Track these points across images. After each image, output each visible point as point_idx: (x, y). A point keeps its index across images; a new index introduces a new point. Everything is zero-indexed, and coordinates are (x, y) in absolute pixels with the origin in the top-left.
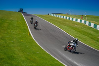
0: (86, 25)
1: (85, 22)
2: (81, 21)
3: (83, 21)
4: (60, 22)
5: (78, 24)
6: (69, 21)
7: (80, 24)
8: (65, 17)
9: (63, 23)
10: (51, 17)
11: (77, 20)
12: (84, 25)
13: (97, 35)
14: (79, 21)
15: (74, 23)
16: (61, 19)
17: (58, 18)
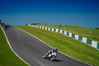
0: (65, 35)
1: (63, 32)
2: (59, 31)
3: (61, 31)
4: (38, 33)
5: (56, 34)
6: (47, 31)
7: (59, 34)
8: (43, 27)
9: (42, 33)
10: (30, 27)
11: (55, 30)
12: (62, 35)
13: (75, 44)
14: (57, 30)
15: (52, 33)
16: (39, 29)
17: (37, 29)
